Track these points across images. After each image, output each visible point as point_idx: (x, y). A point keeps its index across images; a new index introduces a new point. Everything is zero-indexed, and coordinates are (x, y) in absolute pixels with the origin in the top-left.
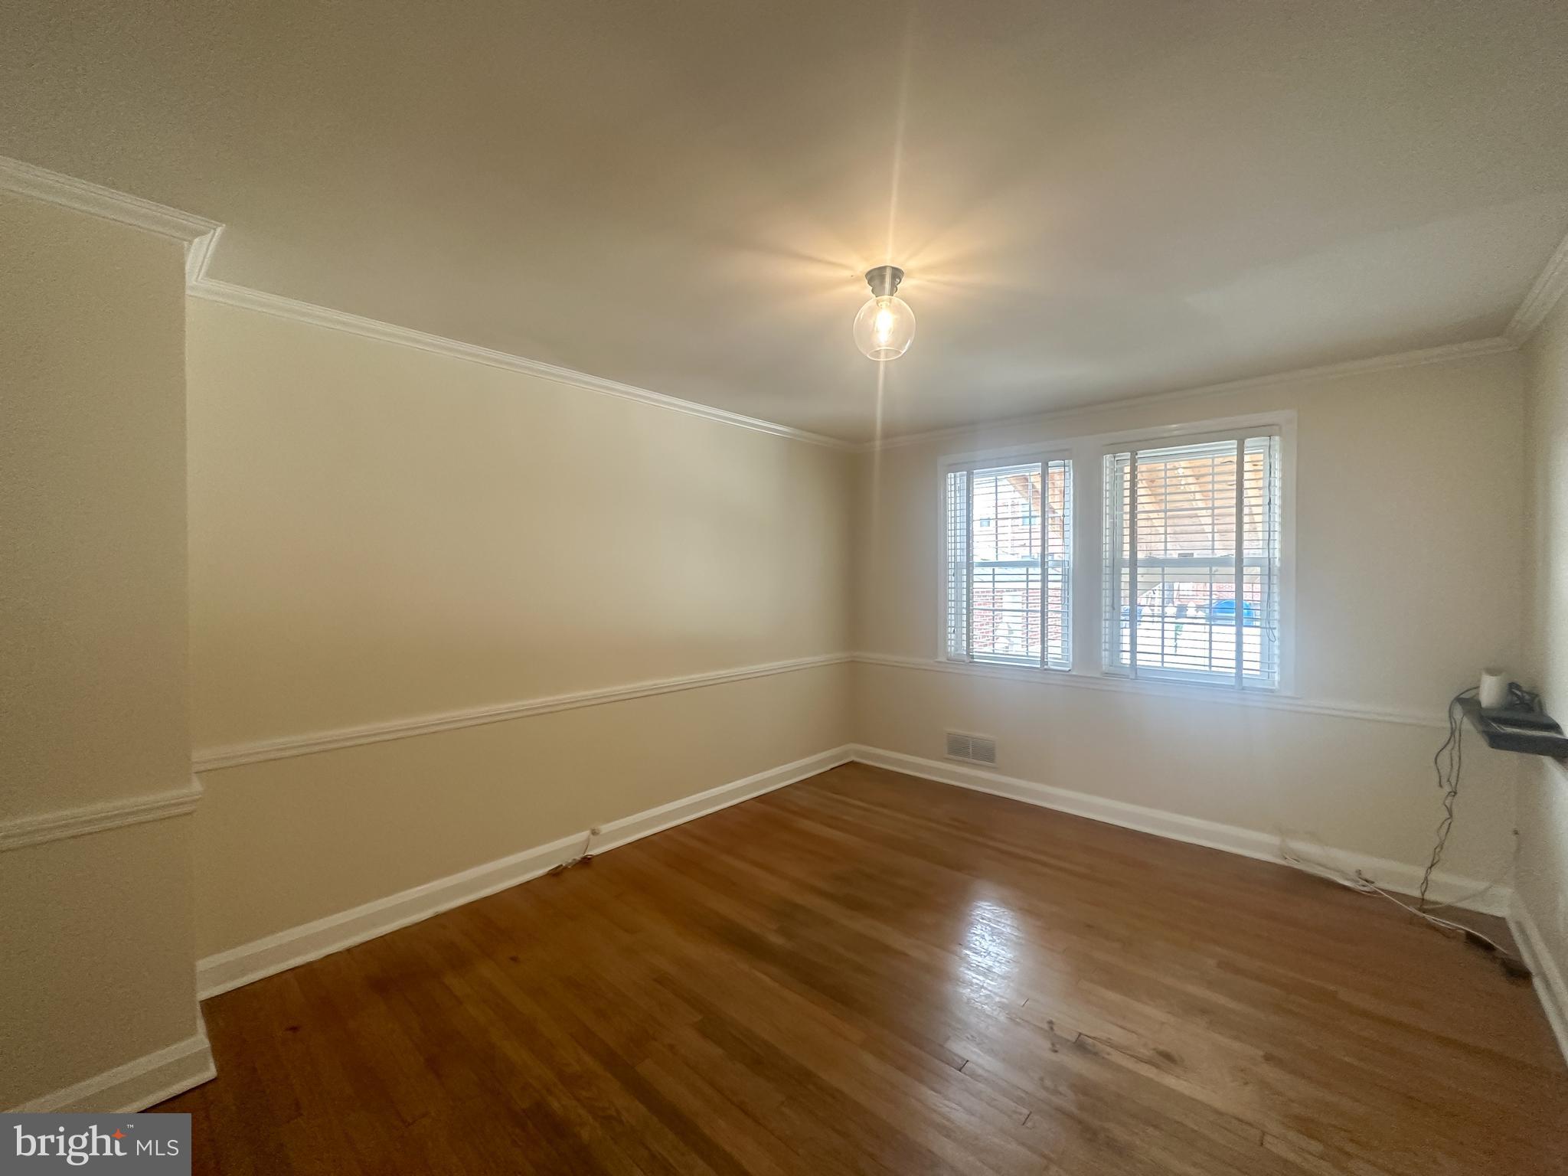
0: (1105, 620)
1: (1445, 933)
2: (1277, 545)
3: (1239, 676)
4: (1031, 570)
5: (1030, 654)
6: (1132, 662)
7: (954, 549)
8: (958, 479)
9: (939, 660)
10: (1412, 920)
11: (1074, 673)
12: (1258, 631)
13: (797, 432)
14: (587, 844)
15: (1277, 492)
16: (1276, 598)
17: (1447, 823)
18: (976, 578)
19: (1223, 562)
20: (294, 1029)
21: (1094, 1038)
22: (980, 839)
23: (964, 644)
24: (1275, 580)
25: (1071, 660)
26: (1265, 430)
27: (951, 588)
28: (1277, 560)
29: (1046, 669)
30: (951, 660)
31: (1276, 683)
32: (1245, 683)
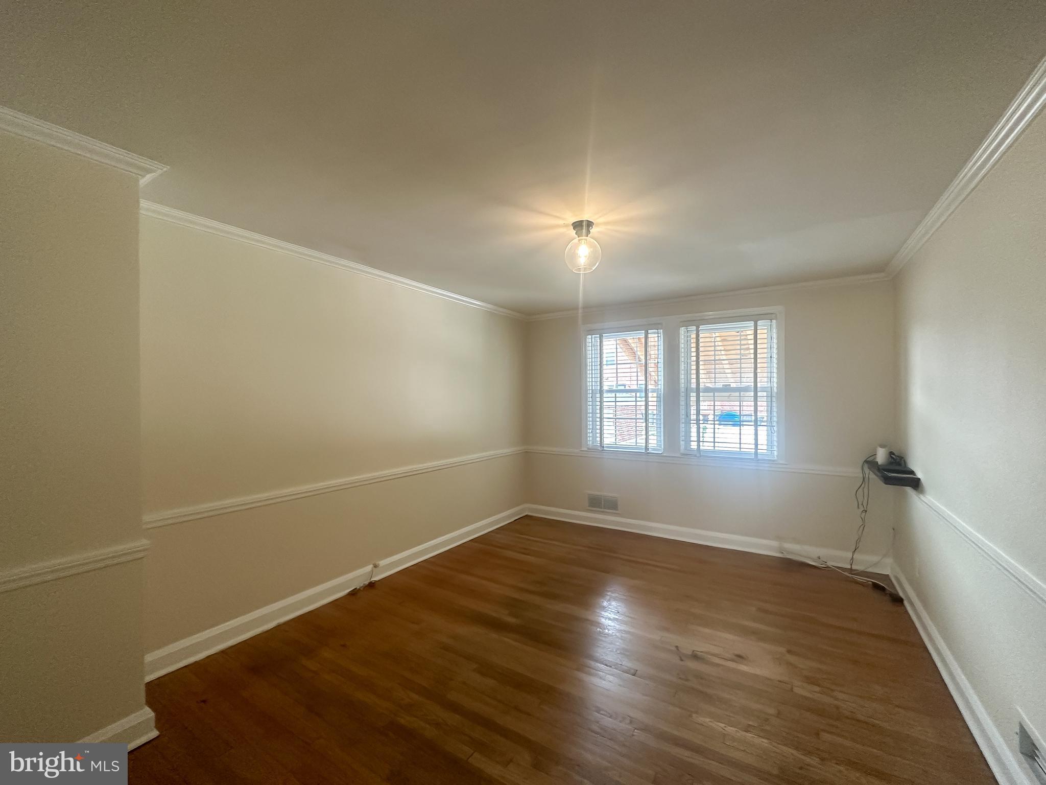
0: (682, 423)
1: (862, 584)
2: (775, 380)
3: (756, 453)
4: (638, 395)
5: (638, 444)
6: (698, 448)
7: (591, 382)
8: (593, 339)
9: (582, 449)
10: (847, 579)
11: (665, 455)
12: (765, 428)
13: (495, 307)
14: (371, 574)
15: (775, 351)
16: (775, 409)
17: (863, 526)
18: (605, 399)
19: (746, 389)
20: (204, 701)
21: (701, 652)
22: (615, 555)
23: (598, 439)
24: (774, 399)
25: (663, 447)
26: (769, 316)
27: (590, 405)
28: (775, 388)
29: (648, 453)
30: (590, 450)
31: (775, 456)
32: (759, 457)
